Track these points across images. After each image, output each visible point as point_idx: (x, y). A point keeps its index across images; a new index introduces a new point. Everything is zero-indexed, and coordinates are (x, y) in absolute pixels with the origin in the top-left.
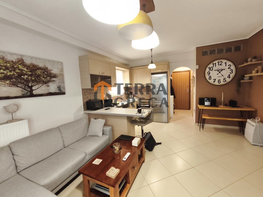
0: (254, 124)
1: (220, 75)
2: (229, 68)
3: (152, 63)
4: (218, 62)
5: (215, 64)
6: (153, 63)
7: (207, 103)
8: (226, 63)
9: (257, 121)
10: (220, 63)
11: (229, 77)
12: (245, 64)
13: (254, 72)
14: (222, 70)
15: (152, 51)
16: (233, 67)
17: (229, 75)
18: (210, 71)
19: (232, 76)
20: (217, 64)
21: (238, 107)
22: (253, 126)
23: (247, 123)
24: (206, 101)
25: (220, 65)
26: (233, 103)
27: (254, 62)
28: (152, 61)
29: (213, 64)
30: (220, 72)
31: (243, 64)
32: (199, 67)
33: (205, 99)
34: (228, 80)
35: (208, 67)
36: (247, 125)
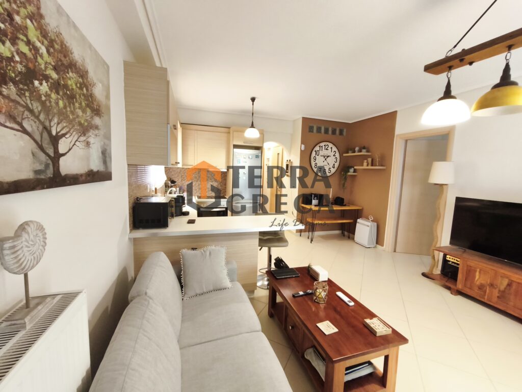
0: (369, 224)
1: (325, 163)
2: (334, 156)
3: (252, 126)
4: (325, 145)
5: (322, 147)
6: (254, 128)
7: (315, 202)
8: (331, 148)
9: (370, 220)
10: (326, 147)
11: (334, 167)
12: (350, 154)
13: (365, 164)
14: (328, 157)
15: (253, 104)
16: (337, 155)
17: (334, 164)
18: (316, 156)
19: (337, 165)
20: (324, 147)
21: (345, 205)
22: (368, 226)
23: (357, 224)
24: (314, 199)
25: (327, 149)
26: (339, 201)
27: (364, 153)
28: (253, 123)
29: (320, 147)
30: (326, 159)
31: (348, 153)
32: (305, 147)
33: (313, 195)
34: (333, 170)
35: (315, 150)
36: (358, 225)
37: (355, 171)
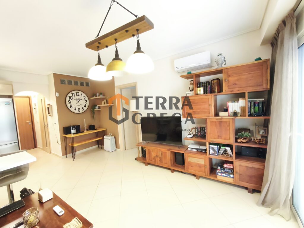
1: (79, 104)
2: (84, 99)
4: (76, 93)
5: (74, 94)
7: (73, 131)
8: (82, 94)
9: (110, 135)
10: (77, 94)
11: (86, 107)
12: (95, 98)
13: (103, 103)
14: (80, 100)
16: (87, 98)
17: (85, 105)
18: (70, 100)
19: (87, 105)
20: (75, 94)
21: (96, 129)
22: (110, 139)
23: (104, 139)
24: (72, 130)
25: (78, 95)
26: (91, 127)
27: (101, 96)
29: (72, 94)
30: (78, 102)
31: (93, 97)
32: (59, 94)
33: (71, 127)
34: (85, 109)
35: (68, 95)
37: (99, 107)
